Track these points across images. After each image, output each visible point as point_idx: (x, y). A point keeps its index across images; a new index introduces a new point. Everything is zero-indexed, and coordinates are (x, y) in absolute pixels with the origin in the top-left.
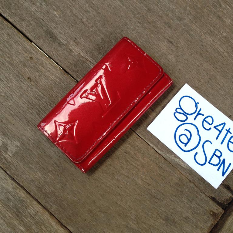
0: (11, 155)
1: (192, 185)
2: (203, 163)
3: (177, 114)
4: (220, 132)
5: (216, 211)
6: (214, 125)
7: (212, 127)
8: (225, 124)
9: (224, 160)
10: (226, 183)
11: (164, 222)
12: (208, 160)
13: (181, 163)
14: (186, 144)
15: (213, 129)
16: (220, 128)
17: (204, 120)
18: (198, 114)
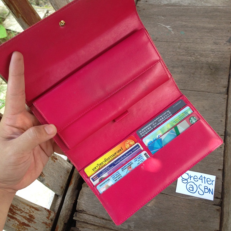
0: (133, 228)
1: (204, 204)
2: (203, 194)
3: (183, 181)
4: (202, 179)
5: (218, 209)
6: (198, 178)
7: (198, 179)
8: (202, 176)
9: (209, 189)
10: (215, 197)
11: (202, 223)
12: (204, 192)
13: (196, 198)
14: (193, 190)
15: (199, 180)
16: (201, 178)
17: (194, 178)
18: (191, 177)
